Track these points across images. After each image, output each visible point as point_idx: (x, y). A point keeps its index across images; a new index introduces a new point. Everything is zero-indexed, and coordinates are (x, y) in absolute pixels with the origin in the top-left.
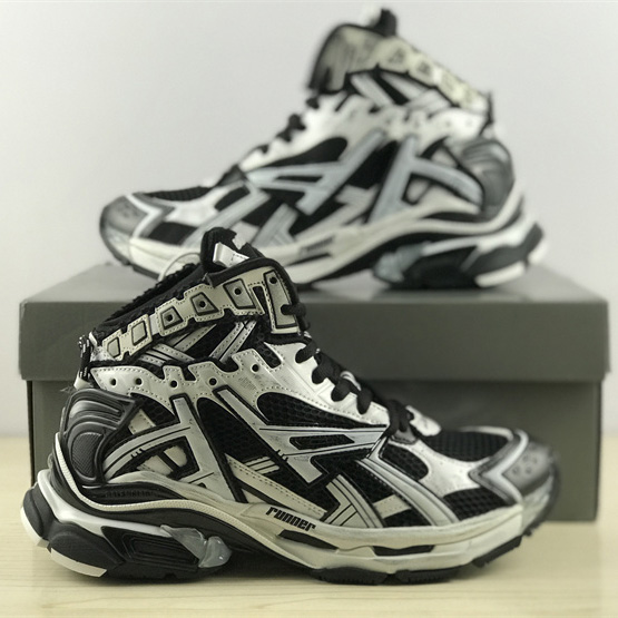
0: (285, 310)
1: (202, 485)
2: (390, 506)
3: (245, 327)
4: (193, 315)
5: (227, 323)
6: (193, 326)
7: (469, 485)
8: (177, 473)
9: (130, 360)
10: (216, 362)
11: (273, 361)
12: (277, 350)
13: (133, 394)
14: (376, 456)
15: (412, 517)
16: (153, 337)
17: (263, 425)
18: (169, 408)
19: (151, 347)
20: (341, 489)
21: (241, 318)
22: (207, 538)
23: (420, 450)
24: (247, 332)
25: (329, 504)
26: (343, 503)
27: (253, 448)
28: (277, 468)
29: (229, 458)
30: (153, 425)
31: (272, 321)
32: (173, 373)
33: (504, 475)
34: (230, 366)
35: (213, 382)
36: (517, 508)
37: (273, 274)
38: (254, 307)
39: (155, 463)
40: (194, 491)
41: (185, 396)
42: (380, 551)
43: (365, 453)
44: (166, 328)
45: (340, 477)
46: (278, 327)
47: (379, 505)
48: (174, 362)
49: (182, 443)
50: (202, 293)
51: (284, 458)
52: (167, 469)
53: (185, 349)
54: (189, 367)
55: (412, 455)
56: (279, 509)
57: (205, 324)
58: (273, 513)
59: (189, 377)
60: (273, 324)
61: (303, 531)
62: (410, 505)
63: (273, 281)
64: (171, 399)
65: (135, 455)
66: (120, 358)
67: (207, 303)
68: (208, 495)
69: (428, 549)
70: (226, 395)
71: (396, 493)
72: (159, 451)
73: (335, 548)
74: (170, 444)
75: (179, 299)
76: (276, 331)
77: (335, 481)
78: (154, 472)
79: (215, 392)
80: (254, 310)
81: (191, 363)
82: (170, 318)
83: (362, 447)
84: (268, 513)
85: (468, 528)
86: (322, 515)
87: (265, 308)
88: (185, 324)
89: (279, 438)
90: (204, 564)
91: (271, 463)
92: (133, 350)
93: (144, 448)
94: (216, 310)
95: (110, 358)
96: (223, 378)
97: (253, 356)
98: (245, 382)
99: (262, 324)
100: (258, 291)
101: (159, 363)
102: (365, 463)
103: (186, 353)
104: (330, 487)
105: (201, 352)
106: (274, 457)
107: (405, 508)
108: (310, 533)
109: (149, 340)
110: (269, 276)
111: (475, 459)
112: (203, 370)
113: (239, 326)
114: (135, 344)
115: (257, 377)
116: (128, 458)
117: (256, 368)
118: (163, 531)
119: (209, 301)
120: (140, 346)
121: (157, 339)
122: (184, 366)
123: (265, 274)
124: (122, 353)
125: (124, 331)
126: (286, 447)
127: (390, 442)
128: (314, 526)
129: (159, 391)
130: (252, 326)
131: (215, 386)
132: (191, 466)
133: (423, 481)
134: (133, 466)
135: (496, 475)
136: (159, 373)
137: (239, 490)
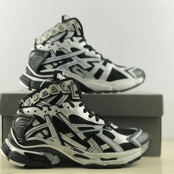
0: (76, 92)
1: (53, 141)
2: (105, 147)
3: (65, 96)
4: (51, 92)
5: (60, 95)
6: (51, 96)
7: (127, 142)
8: (46, 137)
9: (33, 105)
10: (57, 106)
11: (73, 106)
12: (74, 103)
13: (34, 115)
14: (101, 133)
15: (111, 150)
16: (40, 99)
17: (70, 124)
18: (44, 119)
19: (39, 102)
20: (91, 142)
21: (64, 94)
22: (54, 156)
23: (113, 132)
24: (66, 98)
25: (88, 146)
26: (92, 146)
27: (67, 130)
28: (73, 136)
29: (60, 133)
30: (39, 123)
31: (73, 95)
32: (45, 109)
33: (136, 139)
34: (61, 107)
35: (56, 111)
36: (140, 149)
38: (68, 91)
39: (39, 135)
40: (50, 142)
41: (48, 115)
42: (102, 159)
43: (98, 132)
44: (43, 96)
45: (91, 138)
46: (74, 97)
47: (102, 146)
48: (45, 106)
49: (47, 129)
50: (54, 87)
51: (76, 133)
52: (43, 136)
53: (49, 102)
54: (50, 107)
55: (111, 133)
56: (74, 148)
57: (54, 95)
58: (72, 149)
59: (50, 110)
60: (73, 96)
61: (81, 154)
62: (110, 146)
63: (73, 84)
64: (45, 116)
65: (34, 132)
66: (30, 105)
67: (55, 89)
68: (54, 143)
69: (115, 159)
70: (60, 115)
71: (106, 143)
72: (40, 131)
73: (90, 159)
74: (43, 129)
75: (47, 88)
76: (74, 98)
77: (90, 139)
78: (39, 137)
79: (57, 114)
80: (68, 92)
81: (50, 106)
82: (45, 93)
83: (97, 130)
84: (71, 149)
85: (127, 153)
86: (86, 149)
87: (71, 91)
88: (49, 95)
89: (74, 127)
90: (53, 163)
91: (72, 134)
92: (34, 103)
93: (37, 130)
94: (58, 91)
95: (27, 105)
96: (59, 110)
97: (67, 104)
98: (65, 111)
99: (70, 96)
100: (69, 86)
101: (41, 106)
102: (98, 135)
104: (88, 141)
105: (53, 103)
106: (73, 133)
107: (109, 147)
108: (83, 154)
109: (39, 100)
110: (72, 83)
111: (128, 135)
112: (54, 108)
114: (35, 101)
115: (68, 110)
116: (32, 133)
117: (68, 107)
118: (41, 154)
119: (56, 89)
120: (36, 101)
121: (41, 99)
122: (48, 107)
123: (71, 82)
124: (31, 104)
125: (32, 98)
126: (76, 130)
127: (105, 129)
128: (84, 152)
129: (41, 114)
130: (67, 96)
131: (57, 112)
132: (50, 135)
133: (114, 140)
134: (33, 135)
135: (134, 139)
136: (41, 109)
137: (63, 142)
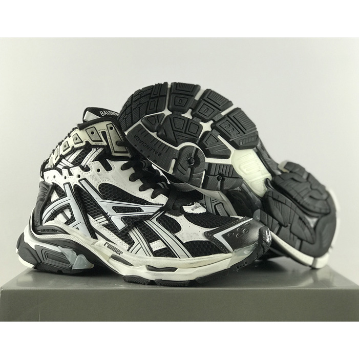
0: (118, 143)
1: (77, 228)
2: (157, 245)
3: (97, 151)
4: (73, 144)
5: (87, 148)
6: (74, 150)
7: (204, 239)
8: (68, 222)
9: (54, 167)
10: (82, 167)
11: (108, 168)
12: (112, 163)
13: (53, 183)
14: (154, 220)
15: (167, 252)
16: (60, 156)
17: (100, 199)
18: (63, 189)
19: (60, 161)
20: (135, 234)
21: (95, 146)
22: (77, 255)
24: (97, 153)
25: (130, 242)
26: (136, 242)
28: (107, 222)
29: (89, 215)
30: (58, 197)
31: (112, 149)
32: (65, 172)
33: (223, 236)
34: (86, 169)
35: (79, 176)
37: (111, 126)
38: (101, 141)
39: (60, 217)
40: (74, 231)
41: (69, 184)
42: (151, 268)
43: (149, 217)
44: (64, 151)
45: (135, 229)
46: (116, 152)
47: (152, 245)
48: (66, 167)
49: (68, 206)
50: (77, 134)
51: (110, 217)
52: (65, 220)
53: (71, 161)
54: (71, 169)
56: (109, 243)
57: (80, 148)
59: (70, 174)
60: (112, 151)
61: (118, 255)
62: (167, 246)
63: (111, 128)
64: (64, 185)
65: (52, 212)
67: (78, 138)
68: (79, 234)
69: (174, 269)
70: (84, 182)
71: (161, 239)
72: (61, 210)
73: (132, 265)
76: (114, 154)
77: (133, 231)
78: (60, 220)
79: (80, 181)
80: (101, 143)
81: (72, 167)
82: (65, 146)
83: (148, 214)
84: (105, 245)
86: (128, 248)
87: (107, 141)
88: (70, 149)
89: (106, 205)
90: (75, 267)
91: (105, 219)
92: (55, 163)
93: (55, 208)
94: (82, 142)
96: (84, 175)
97: (98, 164)
98: (93, 177)
101: (61, 167)
102: (148, 223)
103: (72, 163)
104: (131, 234)
105: (77, 163)
106: (105, 214)
107: (164, 247)
108: (121, 256)
110: (109, 126)
112: (76, 170)
113: (94, 150)
114: (56, 160)
115: (98, 175)
116: (49, 214)
117: (98, 170)
121: (62, 157)
122: (69, 169)
123: (107, 125)
126: (110, 211)
128: (122, 253)
129: (60, 181)
130: (100, 150)
131: (80, 178)
132: (73, 219)
133: (178, 234)
134: (52, 217)
135: (219, 236)
136: (60, 171)
137: (93, 233)
